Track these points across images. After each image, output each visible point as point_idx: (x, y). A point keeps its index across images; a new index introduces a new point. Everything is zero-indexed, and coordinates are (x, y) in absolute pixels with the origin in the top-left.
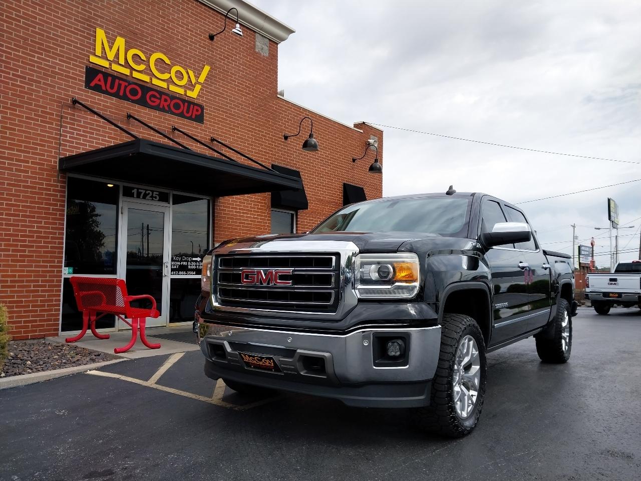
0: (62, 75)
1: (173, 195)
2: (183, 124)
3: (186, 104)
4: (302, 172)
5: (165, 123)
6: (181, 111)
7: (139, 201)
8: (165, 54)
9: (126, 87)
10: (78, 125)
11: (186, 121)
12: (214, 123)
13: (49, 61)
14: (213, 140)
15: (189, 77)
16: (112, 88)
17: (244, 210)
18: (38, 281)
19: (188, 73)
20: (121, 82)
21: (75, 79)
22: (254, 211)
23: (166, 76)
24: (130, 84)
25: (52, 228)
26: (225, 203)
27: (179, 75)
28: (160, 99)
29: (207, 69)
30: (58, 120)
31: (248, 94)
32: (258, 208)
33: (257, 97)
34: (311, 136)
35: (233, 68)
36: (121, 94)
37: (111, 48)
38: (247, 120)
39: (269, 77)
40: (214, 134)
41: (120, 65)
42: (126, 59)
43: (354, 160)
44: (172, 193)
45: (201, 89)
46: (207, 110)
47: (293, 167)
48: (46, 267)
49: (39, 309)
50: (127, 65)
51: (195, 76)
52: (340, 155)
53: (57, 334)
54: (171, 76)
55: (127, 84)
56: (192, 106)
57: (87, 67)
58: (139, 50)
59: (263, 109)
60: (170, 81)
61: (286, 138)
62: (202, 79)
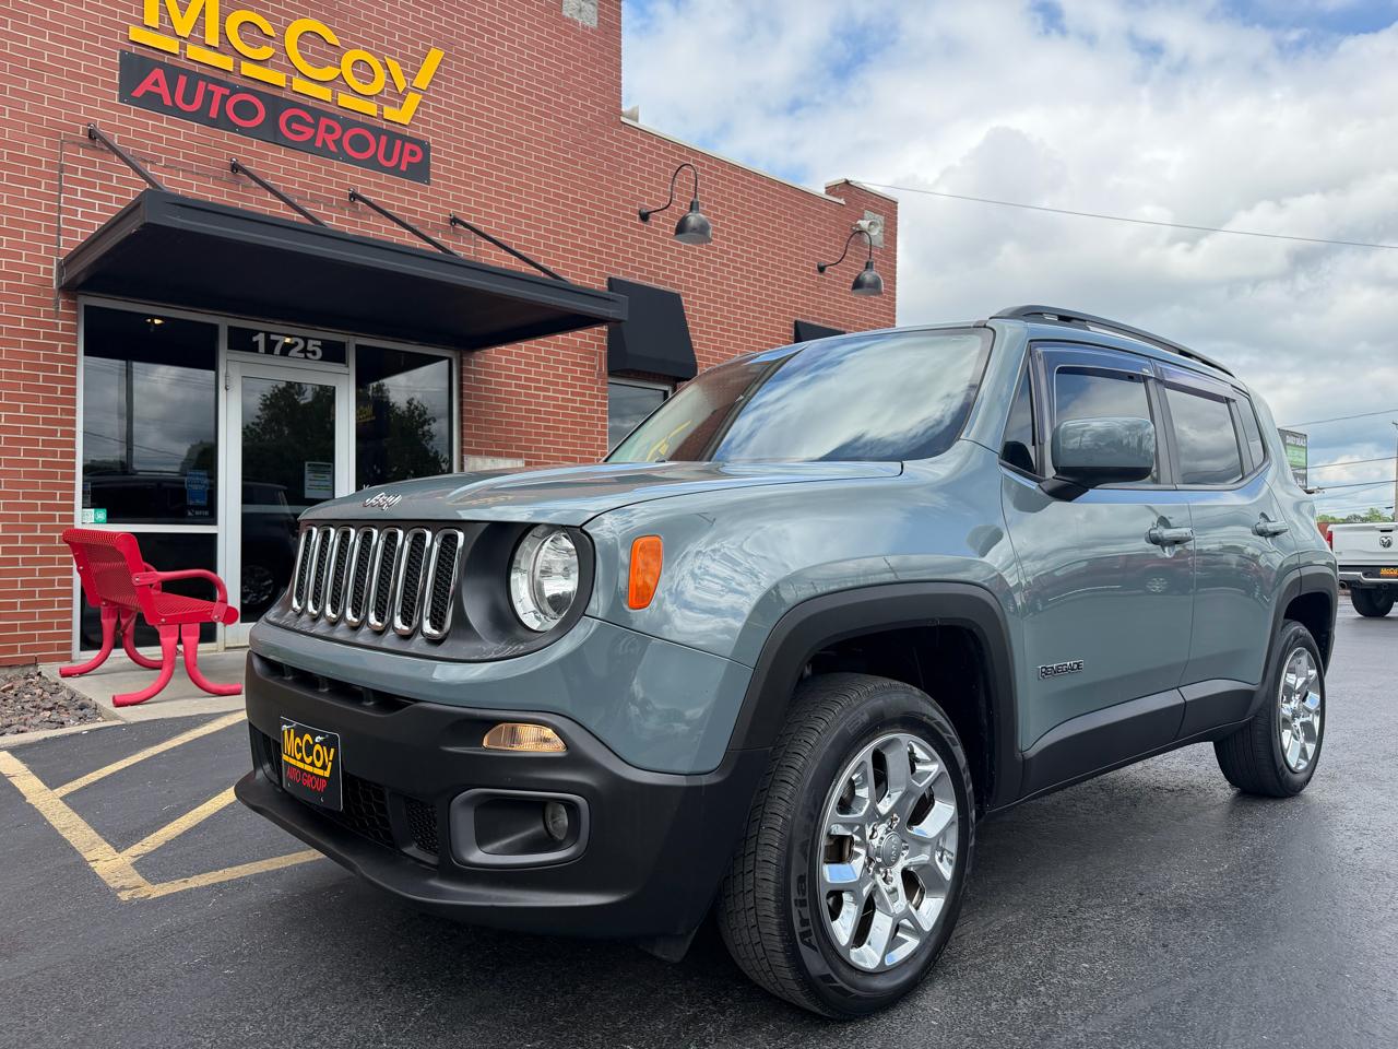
0: (58, 71)
1: (357, 346)
2: (376, 185)
3: (384, 139)
4: (688, 296)
5: (330, 182)
6: (370, 153)
7: (268, 359)
8: (325, 21)
9: (225, 98)
10: (102, 187)
11: (384, 178)
12: (456, 181)
13: (24, 40)
14: (454, 221)
15: (390, 76)
16: (189, 99)
17: (538, 381)
18: (15, 539)
19: (386, 67)
20: (211, 87)
21: (95, 81)
22: (564, 385)
23: (329, 73)
24: (235, 90)
25: (46, 421)
26: (489, 366)
27: (364, 71)
28: (315, 126)
29: (435, 56)
30: (52, 177)
31: (543, 114)
32: (573, 378)
33: (567, 123)
34: (693, 207)
35: (505, 54)
36: (213, 115)
37: (183, 8)
38: (543, 175)
39: (601, 78)
40: (458, 207)
41: (209, 46)
42: (223, 34)
43: (821, 269)
44: (353, 342)
45: (421, 104)
46: (439, 152)
47: (665, 283)
48: (34, 507)
49: (19, 601)
50: (225, 46)
51: (405, 73)
52: (785, 257)
53: (68, 658)
54: (341, 74)
55: (227, 92)
56: (398, 143)
57: (122, 52)
58: (258, 12)
59: (584, 151)
60: (338, 83)
61: (644, 217)
62: (423, 79)
